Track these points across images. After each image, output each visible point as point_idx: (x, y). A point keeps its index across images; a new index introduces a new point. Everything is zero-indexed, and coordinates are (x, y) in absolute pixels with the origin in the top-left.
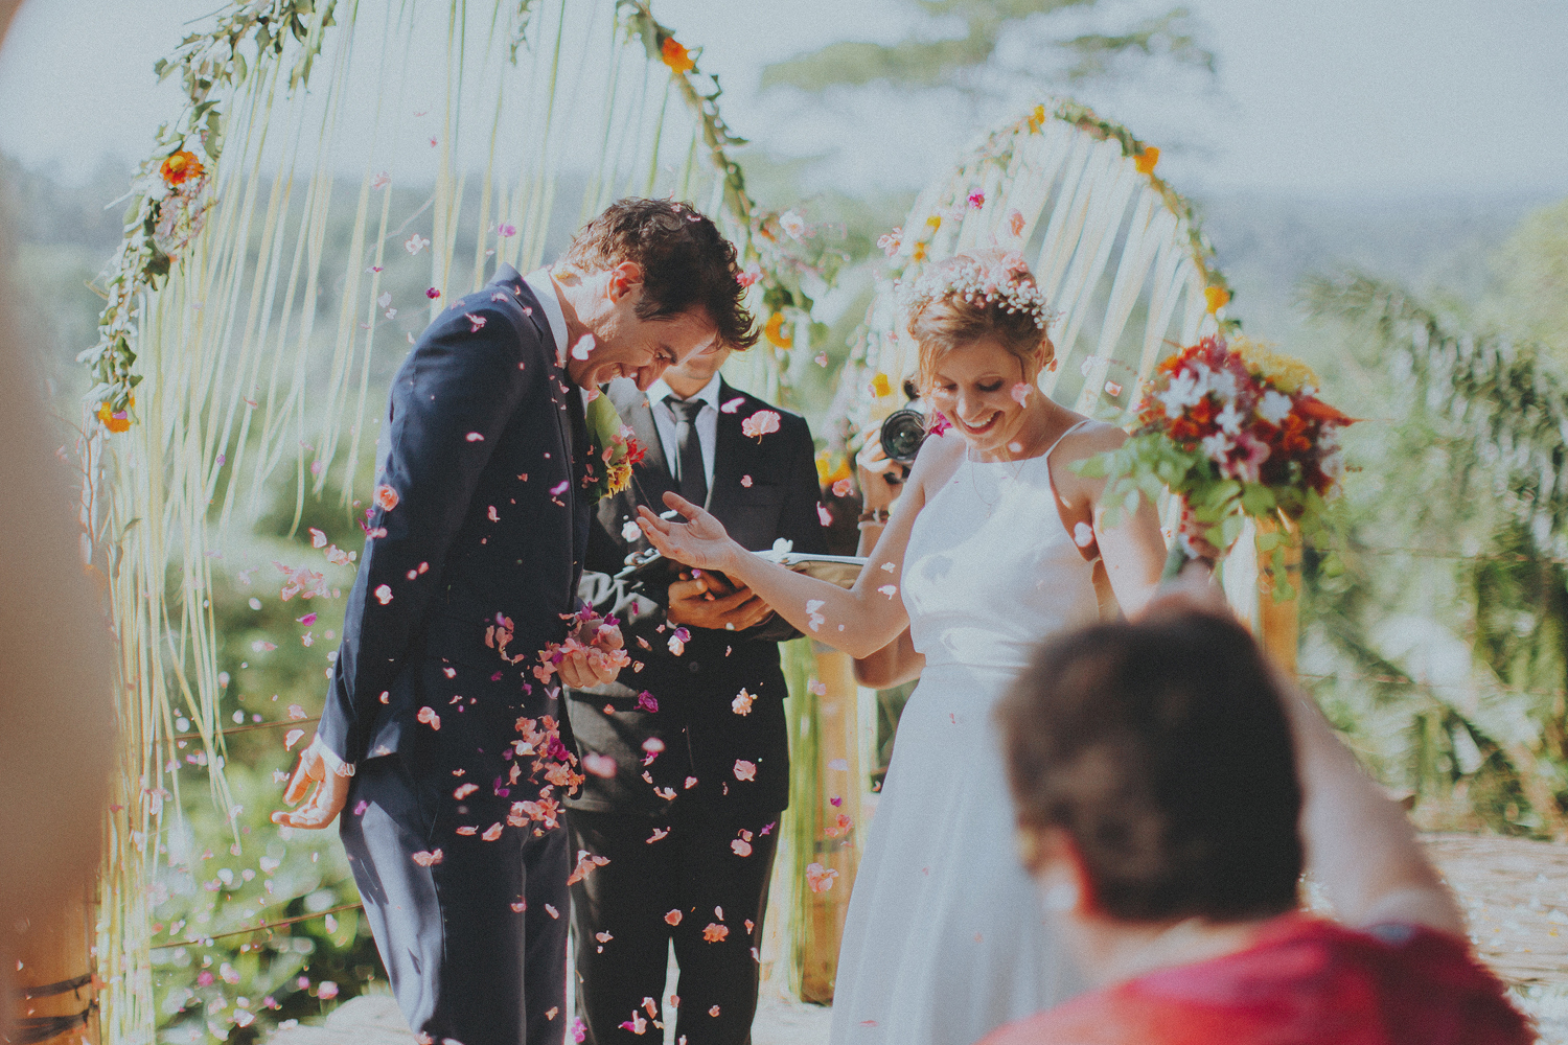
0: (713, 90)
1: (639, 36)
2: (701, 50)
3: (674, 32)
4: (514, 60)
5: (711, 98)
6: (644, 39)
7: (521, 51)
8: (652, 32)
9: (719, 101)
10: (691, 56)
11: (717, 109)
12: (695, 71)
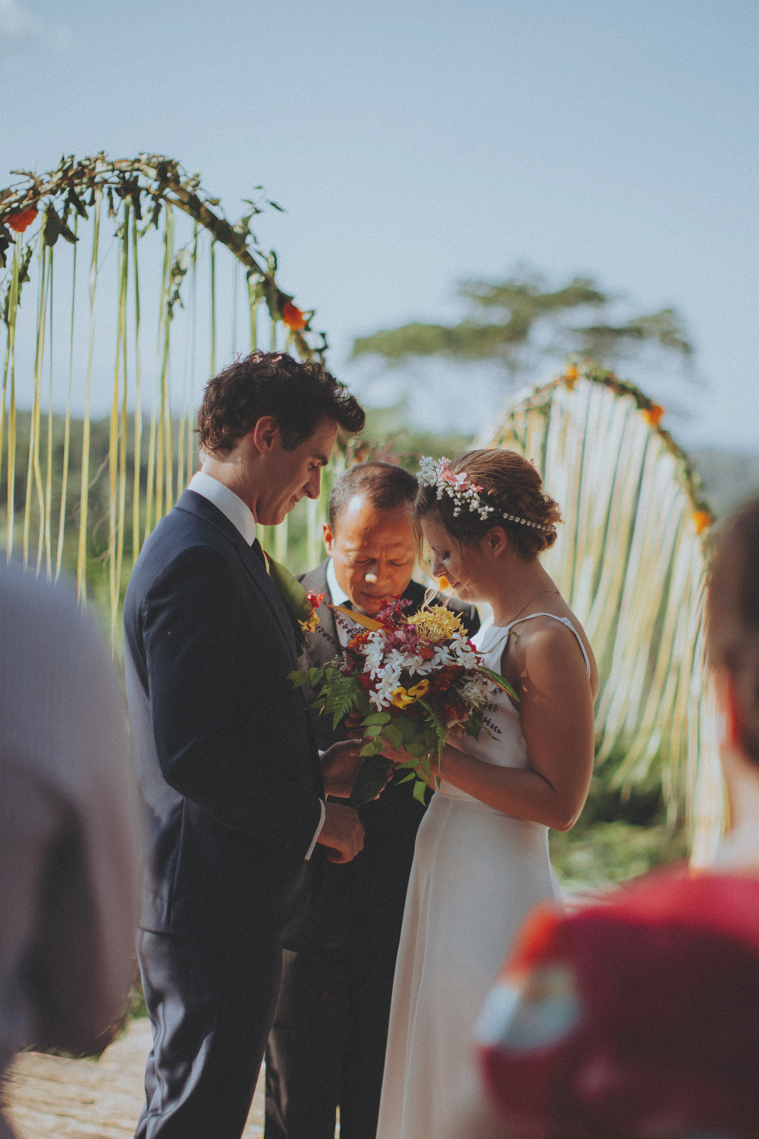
0: (320, 344)
1: (264, 299)
2: (313, 313)
3: (292, 298)
4: (170, 314)
5: (320, 351)
6: (268, 302)
7: (176, 307)
8: (275, 297)
9: (326, 354)
10: (305, 317)
11: (323, 360)
12: (308, 329)
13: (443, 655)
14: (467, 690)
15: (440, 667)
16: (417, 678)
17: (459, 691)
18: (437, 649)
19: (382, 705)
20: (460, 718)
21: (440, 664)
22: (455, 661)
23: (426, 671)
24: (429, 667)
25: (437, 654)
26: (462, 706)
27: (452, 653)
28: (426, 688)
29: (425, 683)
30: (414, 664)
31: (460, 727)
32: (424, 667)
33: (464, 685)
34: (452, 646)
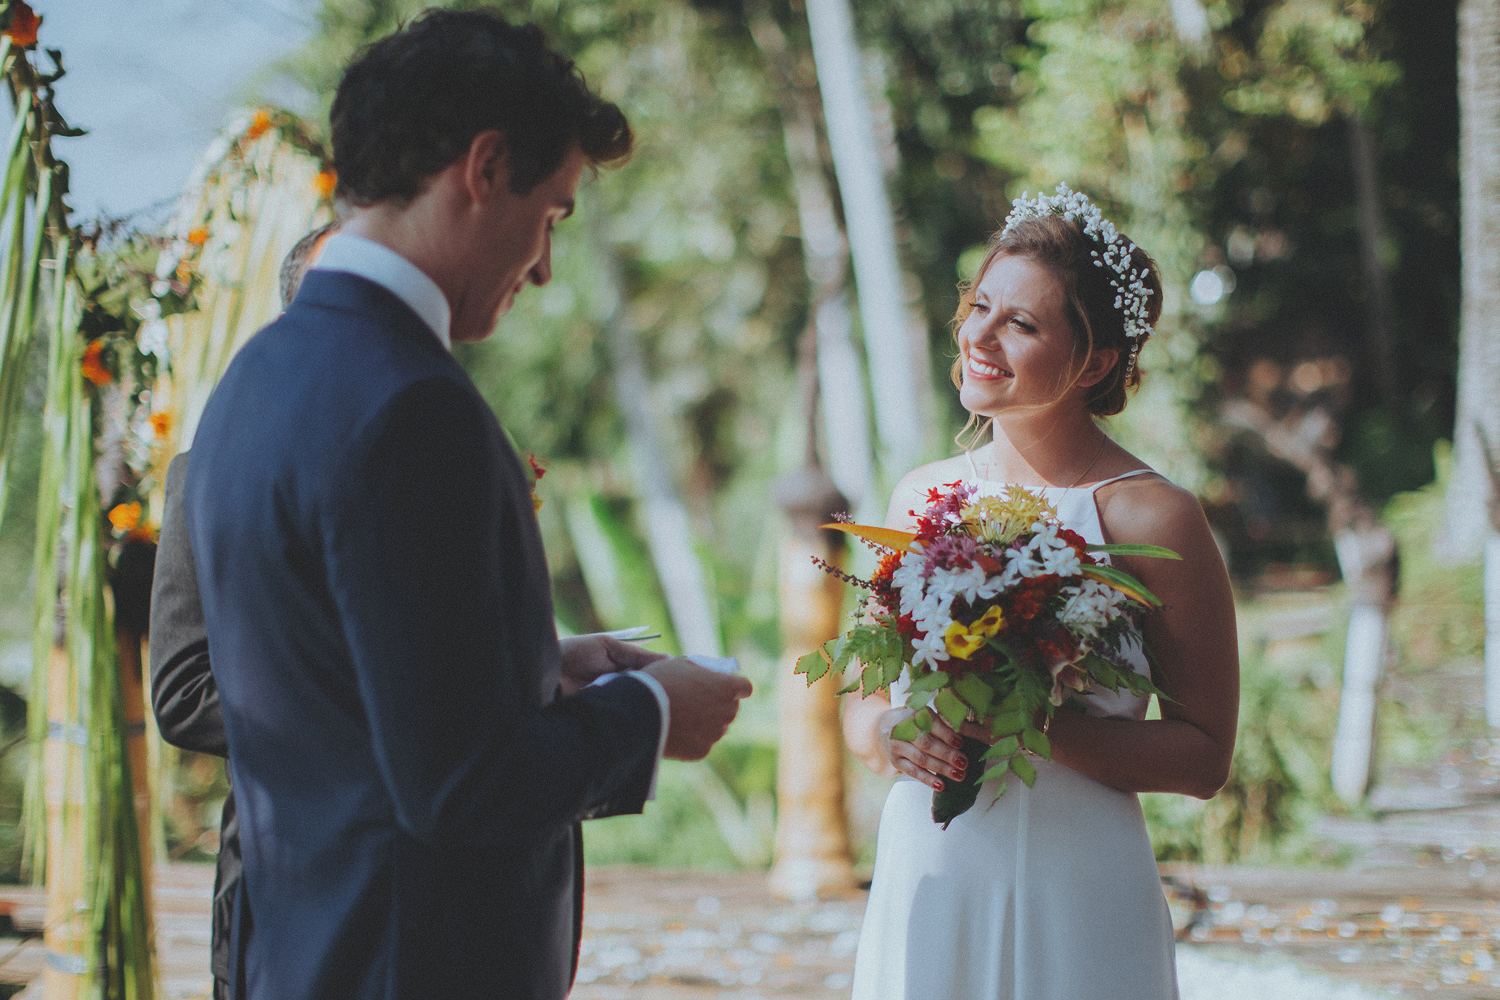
13: (1021, 562)
14: (1071, 611)
15: (1016, 582)
16: (981, 605)
17: (1059, 615)
18: (1010, 553)
19: (937, 661)
20: (1071, 657)
21: (1018, 575)
22: (1043, 568)
23: (995, 591)
24: (999, 584)
25: (1012, 562)
26: (1067, 638)
27: (1037, 555)
28: (1000, 620)
29: (996, 611)
30: (973, 583)
31: (1078, 672)
32: (989, 586)
33: (1065, 603)
34: (1034, 544)
